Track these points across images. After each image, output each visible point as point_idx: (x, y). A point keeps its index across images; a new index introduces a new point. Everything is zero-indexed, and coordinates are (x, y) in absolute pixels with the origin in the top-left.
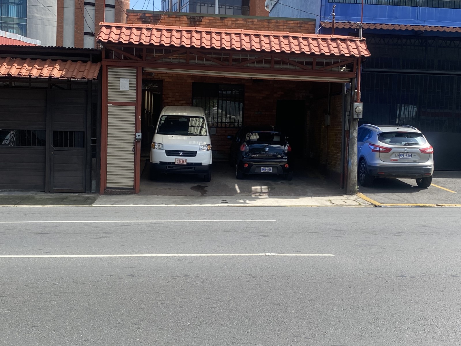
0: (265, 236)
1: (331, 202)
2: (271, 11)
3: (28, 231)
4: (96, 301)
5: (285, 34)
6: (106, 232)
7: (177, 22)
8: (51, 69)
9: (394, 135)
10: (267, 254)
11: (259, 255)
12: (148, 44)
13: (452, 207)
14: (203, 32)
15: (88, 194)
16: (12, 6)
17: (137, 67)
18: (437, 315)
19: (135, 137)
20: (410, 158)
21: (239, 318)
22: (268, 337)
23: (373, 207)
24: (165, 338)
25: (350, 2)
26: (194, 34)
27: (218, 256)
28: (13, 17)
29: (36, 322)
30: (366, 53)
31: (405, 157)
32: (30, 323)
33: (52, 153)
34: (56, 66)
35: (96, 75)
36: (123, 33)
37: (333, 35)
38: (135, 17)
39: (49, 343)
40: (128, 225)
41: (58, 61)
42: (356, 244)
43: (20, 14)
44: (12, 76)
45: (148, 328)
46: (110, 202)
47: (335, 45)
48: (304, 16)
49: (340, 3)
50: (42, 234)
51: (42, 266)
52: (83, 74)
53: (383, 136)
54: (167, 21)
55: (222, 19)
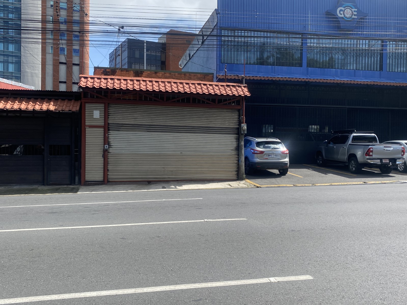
0: (200, 209)
1: (230, 185)
2: (183, 68)
3: (43, 212)
4: (105, 257)
5: (198, 82)
6: (95, 210)
7: (127, 74)
8: (48, 105)
9: (264, 143)
10: (206, 220)
11: (201, 221)
12: (112, 88)
13: (302, 186)
14: (147, 81)
15: (73, 185)
16: (11, 65)
17: (104, 103)
18: (323, 254)
19: (104, 148)
20: (275, 157)
21: (202, 263)
22: (225, 275)
23: (256, 188)
24: (160, 279)
25: (234, 63)
26: (142, 82)
27: (175, 223)
28: (12, 71)
29: (69, 273)
30: (248, 94)
31: (272, 156)
32: (65, 274)
33: (49, 159)
34: (51, 103)
35: (78, 108)
36: (95, 82)
37: (228, 83)
38: (100, 71)
39: (83, 287)
40: (108, 205)
41: (39, 99)
42: (257, 211)
43: (16, 69)
44: (22, 110)
45: (146, 273)
46: (89, 191)
47: (229, 89)
48: (206, 71)
49: (228, 63)
50: (53, 214)
51: (61, 235)
52: (69, 108)
53: (258, 144)
54: (120, 74)
55: (156, 73)
